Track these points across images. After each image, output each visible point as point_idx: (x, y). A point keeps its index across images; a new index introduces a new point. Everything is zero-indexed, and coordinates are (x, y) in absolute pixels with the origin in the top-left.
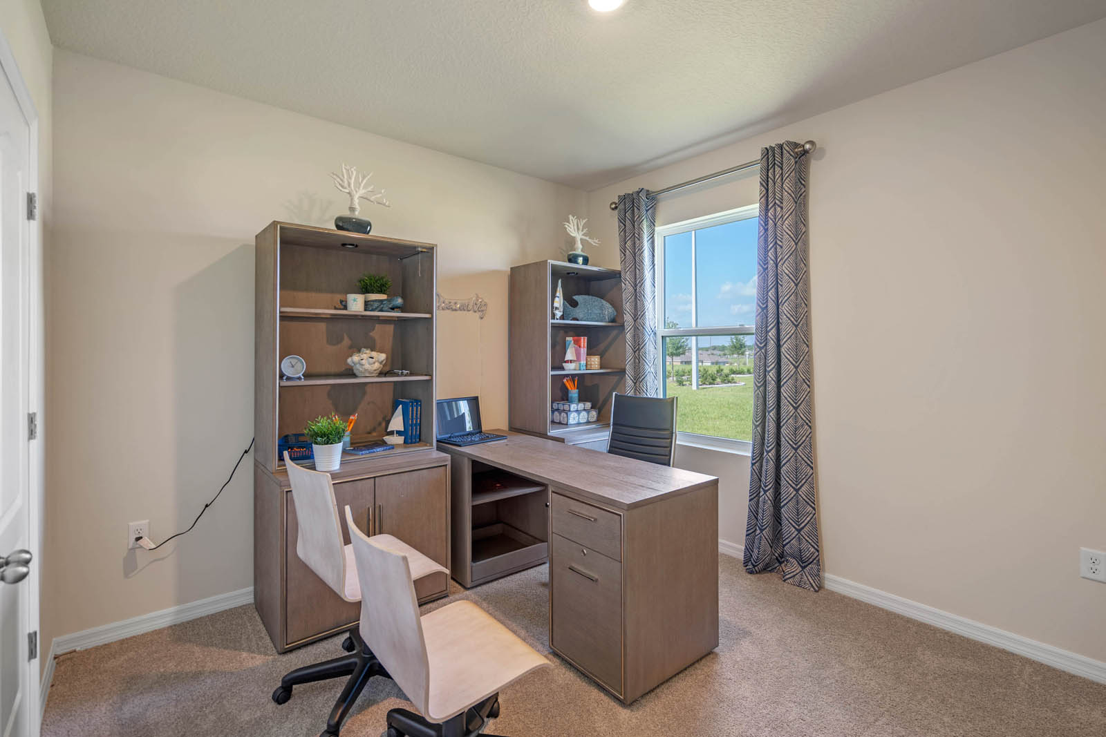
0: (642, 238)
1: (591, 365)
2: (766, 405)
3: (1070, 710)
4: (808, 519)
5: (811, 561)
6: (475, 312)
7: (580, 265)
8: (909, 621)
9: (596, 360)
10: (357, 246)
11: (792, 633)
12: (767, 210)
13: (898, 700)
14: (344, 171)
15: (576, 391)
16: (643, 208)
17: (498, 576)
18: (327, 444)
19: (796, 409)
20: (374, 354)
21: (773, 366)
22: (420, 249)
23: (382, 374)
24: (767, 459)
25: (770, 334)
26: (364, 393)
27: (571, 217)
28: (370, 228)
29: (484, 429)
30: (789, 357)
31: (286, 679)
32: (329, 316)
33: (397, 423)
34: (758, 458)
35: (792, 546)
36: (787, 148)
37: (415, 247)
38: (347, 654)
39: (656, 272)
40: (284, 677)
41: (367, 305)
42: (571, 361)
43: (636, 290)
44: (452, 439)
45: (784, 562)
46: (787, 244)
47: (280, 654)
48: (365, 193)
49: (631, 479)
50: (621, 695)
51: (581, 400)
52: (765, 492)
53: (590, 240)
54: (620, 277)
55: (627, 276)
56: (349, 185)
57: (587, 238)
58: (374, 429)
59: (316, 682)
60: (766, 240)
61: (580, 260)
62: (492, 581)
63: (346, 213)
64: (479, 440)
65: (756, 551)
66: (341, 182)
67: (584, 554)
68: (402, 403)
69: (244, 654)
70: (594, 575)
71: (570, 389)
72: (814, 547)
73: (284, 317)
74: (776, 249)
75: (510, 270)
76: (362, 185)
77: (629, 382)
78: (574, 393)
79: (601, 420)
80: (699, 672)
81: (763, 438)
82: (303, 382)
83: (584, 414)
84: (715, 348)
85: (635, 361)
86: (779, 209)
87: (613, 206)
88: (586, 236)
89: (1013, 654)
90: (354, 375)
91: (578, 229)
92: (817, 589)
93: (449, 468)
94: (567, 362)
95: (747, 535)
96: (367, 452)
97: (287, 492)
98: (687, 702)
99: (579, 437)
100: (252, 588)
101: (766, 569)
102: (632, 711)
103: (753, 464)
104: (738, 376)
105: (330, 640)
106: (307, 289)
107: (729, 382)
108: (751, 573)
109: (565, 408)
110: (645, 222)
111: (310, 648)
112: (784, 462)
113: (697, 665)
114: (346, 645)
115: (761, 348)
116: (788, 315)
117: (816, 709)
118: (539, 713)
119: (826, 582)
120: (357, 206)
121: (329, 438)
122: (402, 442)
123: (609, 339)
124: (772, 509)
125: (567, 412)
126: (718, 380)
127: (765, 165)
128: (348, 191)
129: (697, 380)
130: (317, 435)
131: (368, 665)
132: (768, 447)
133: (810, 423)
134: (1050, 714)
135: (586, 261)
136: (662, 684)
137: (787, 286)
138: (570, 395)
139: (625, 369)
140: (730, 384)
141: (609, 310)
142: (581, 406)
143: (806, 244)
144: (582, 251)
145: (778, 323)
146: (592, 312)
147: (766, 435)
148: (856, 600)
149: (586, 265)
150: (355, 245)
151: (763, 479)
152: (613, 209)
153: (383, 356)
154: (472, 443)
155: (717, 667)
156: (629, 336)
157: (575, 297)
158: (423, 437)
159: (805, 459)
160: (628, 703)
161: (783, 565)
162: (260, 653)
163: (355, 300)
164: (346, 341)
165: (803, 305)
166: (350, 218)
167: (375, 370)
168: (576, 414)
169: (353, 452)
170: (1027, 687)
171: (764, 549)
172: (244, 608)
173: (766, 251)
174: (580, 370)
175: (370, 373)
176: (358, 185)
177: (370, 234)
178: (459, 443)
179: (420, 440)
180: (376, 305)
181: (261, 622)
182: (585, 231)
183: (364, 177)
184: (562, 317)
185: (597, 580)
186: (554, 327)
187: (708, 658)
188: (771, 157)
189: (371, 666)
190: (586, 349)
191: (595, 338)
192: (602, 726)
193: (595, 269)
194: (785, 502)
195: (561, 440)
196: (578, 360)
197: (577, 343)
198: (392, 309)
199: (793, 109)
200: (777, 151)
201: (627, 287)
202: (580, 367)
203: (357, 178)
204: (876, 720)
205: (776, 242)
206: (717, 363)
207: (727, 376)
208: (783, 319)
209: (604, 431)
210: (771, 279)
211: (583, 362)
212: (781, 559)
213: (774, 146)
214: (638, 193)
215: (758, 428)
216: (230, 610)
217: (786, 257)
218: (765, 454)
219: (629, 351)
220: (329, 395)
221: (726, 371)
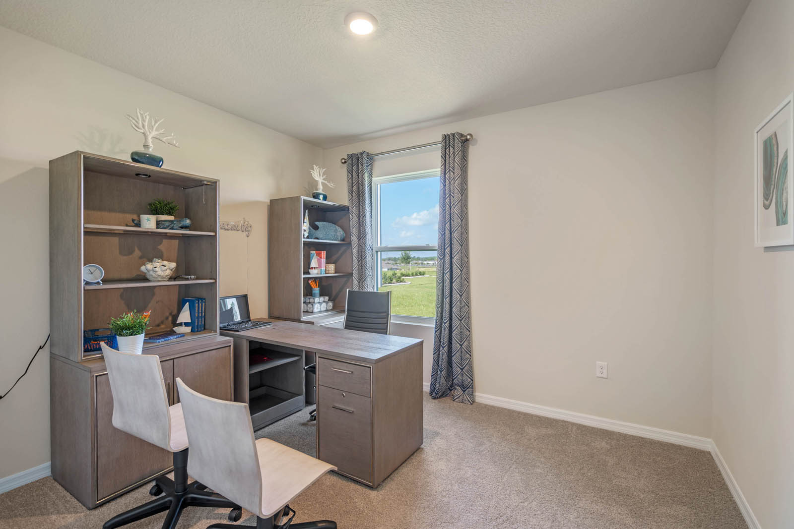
0: (364, 184)
1: (329, 270)
2: (443, 295)
3: (593, 444)
4: (467, 362)
5: (468, 387)
6: (243, 231)
7: (321, 200)
8: (519, 413)
9: (332, 267)
10: (150, 176)
11: (462, 430)
12: (445, 174)
13: (519, 455)
14: (139, 114)
15: (318, 289)
16: (365, 165)
17: (268, 423)
18: (132, 335)
19: (461, 296)
20: (165, 263)
21: (448, 270)
22: (205, 183)
23: (171, 278)
24: (445, 328)
25: (446, 250)
26: (153, 294)
27: (315, 166)
28: (162, 163)
29: (252, 318)
30: (457, 264)
31: (107, 525)
32: (122, 232)
33: (185, 316)
34: (439, 328)
35: (458, 379)
36: (457, 136)
37: (201, 181)
38: (155, 498)
39: (373, 208)
40: (106, 523)
41: (158, 224)
42: (314, 268)
43: (359, 220)
44: (229, 327)
45: (453, 389)
46: (457, 195)
47: (90, 509)
48: (157, 135)
49: (371, 345)
50: (371, 483)
51: (321, 295)
52: (443, 348)
53: (328, 184)
54: (349, 210)
55: (354, 210)
56: (143, 126)
57: (326, 182)
58: (162, 322)
59: (133, 523)
60: (444, 192)
61: (321, 197)
62: (264, 427)
63: (141, 150)
64: (251, 327)
65: (438, 385)
66: (136, 123)
67: (344, 396)
68: (188, 301)
69: (54, 517)
70: (350, 409)
71: (313, 287)
72: (470, 378)
73: (87, 233)
74: (450, 197)
75: (269, 201)
76: (155, 128)
77: (355, 282)
78: (316, 290)
79: (337, 309)
80: (414, 460)
81: (442, 315)
82: (102, 286)
83: (324, 305)
84: (389, 259)
85: (359, 267)
86: (452, 173)
87: (343, 161)
88: (325, 180)
89: (568, 422)
90: (146, 280)
91: (320, 175)
92: (472, 402)
93: (232, 348)
94: (312, 268)
95: (432, 376)
96: (163, 340)
97: (97, 376)
98: (410, 479)
99: (323, 321)
100: (49, 463)
101: (442, 396)
102: (378, 491)
103: (436, 331)
104: (406, 277)
105: (137, 491)
106: (100, 209)
107: (401, 282)
108: (434, 398)
109: (311, 301)
110: (366, 174)
111: (119, 500)
112: (454, 329)
113: (412, 457)
114: (154, 491)
115: (441, 259)
116: (457, 239)
117: (480, 468)
118: (318, 505)
119: (476, 398)
120: (151, 144)
121: (131, 330)
122: (190, 331)
123: (340, 252)
124: (447, 358)
125: (313, 304)
126: (394, 280)
127: (444, 144)
128: (143, 131)
129: (381, 281)
130: (122, 329)
131: (182, 500)
132: (445, 320)
133: (468, 304)
134: (586, 448)
135: (325, 198)
136: (394, 472)
137: (457, 221)
138: (313, 292)
139: (352, 273)
140: (401, 283)
141: (340, 233)
142: (322, 299)
143: (467, 196)
144: (323, 190)
145: (451, 243)
146: (329, 234)
147: (444, 313)
148: (493, 406)
149: (325, 200)
150: (148, 175)
151: (442, 340)
152: (343, 163)
153: (173, 265)
154: (245, 329)
155: (424, 456)
156: (355, 251)
157: (316, 223)
158: (207, 327)
159: (466, 326)
160: (376, 486)
161: (452, 391)
162: (70, 513)
163: (148, 220)
164: (137, 253)
165: (465, 233)
166: (144, 153)
167: (167, 276)
168: (319, 305)
169: (151, 341)
170: (575, 437)
171: (442, 382)
172: (42, 482)
173: (445, 199)
174: (321, 274)
175: (162, 277)
176: (151, 127)
177: (162, 167)
178: (236, 329)
179: (204, 329)
180: (167, 224)
181: (63, 489)
182: (324, 177)
183: (156, 122)
184: (308, 237)
185: (353, 412)
186: (305, 244)
187: (418, 452)
188: (448, 140)
189: (185, 500)
190: (325, 260)
191: (331, 252)
192: (361, 504)
193: (331, 203)
194: (455, 353)
195: (312, 323)
196: (320, 267)
197: (319, 255)
198: (182, 228)
199: (461, 113)
200: (451, 137)
201: (353, 219)
202: (321, 272)
203: (150, 123)
204: (510, 467)
205: (450, 194)
206: (391, 269)
207: (400, 278)
208: (455, 241)
209: (340, 316)
210: (447, 217)
211: (323, 269)
212: (451, 388)
213: (449, 134)
214: (362, 154)
215: (439, 309)
216: (27, 485)
217: (456, 203)
218: (443, 324)
219: (355, 260)
220: (122, 296)
221: (398, 275)
